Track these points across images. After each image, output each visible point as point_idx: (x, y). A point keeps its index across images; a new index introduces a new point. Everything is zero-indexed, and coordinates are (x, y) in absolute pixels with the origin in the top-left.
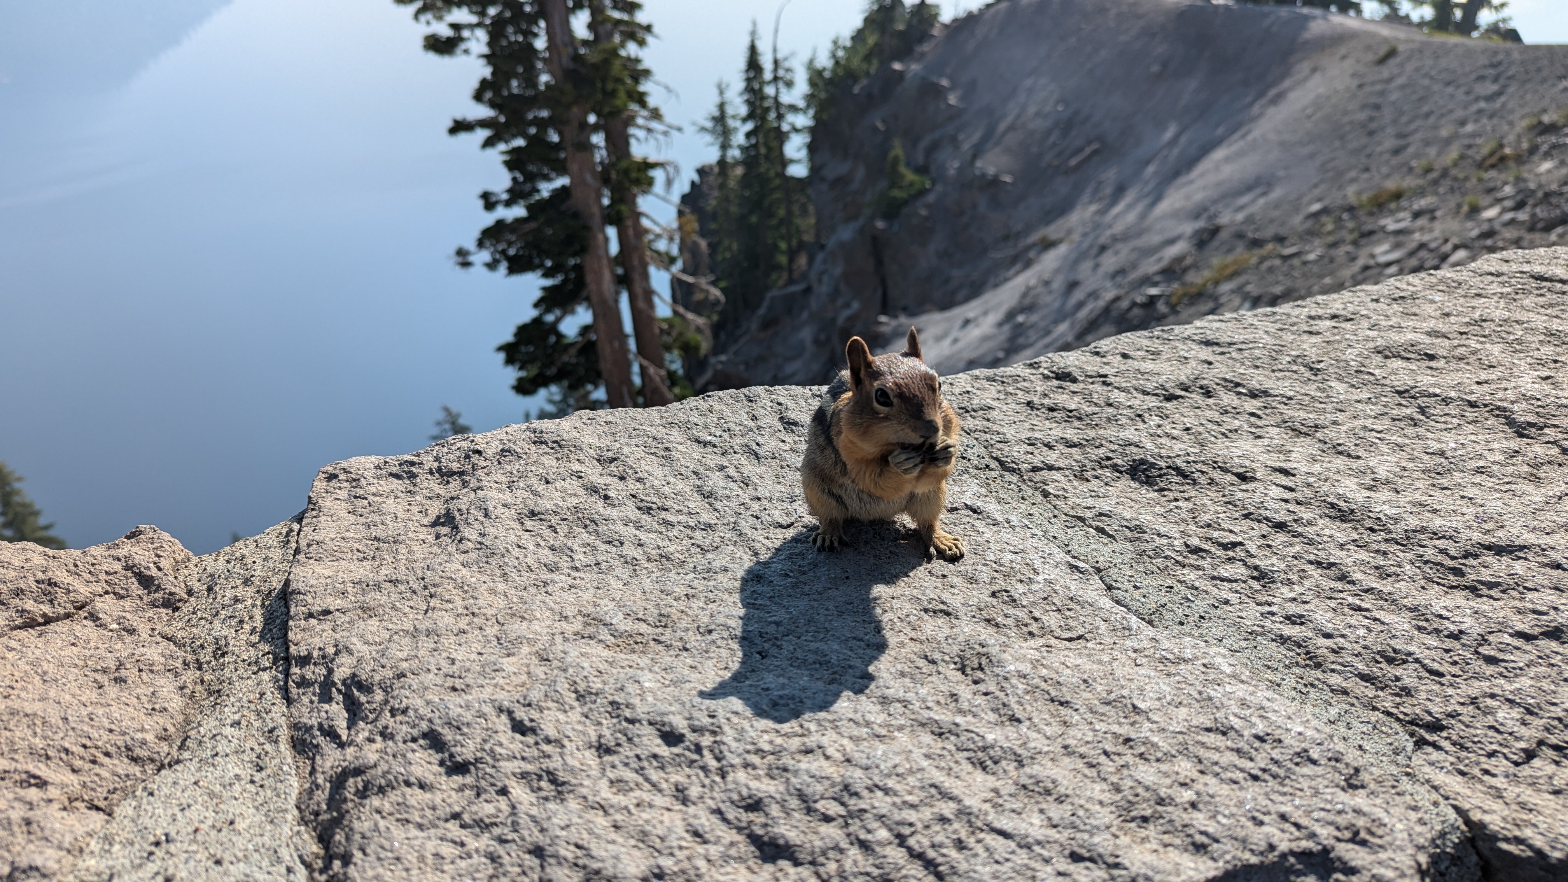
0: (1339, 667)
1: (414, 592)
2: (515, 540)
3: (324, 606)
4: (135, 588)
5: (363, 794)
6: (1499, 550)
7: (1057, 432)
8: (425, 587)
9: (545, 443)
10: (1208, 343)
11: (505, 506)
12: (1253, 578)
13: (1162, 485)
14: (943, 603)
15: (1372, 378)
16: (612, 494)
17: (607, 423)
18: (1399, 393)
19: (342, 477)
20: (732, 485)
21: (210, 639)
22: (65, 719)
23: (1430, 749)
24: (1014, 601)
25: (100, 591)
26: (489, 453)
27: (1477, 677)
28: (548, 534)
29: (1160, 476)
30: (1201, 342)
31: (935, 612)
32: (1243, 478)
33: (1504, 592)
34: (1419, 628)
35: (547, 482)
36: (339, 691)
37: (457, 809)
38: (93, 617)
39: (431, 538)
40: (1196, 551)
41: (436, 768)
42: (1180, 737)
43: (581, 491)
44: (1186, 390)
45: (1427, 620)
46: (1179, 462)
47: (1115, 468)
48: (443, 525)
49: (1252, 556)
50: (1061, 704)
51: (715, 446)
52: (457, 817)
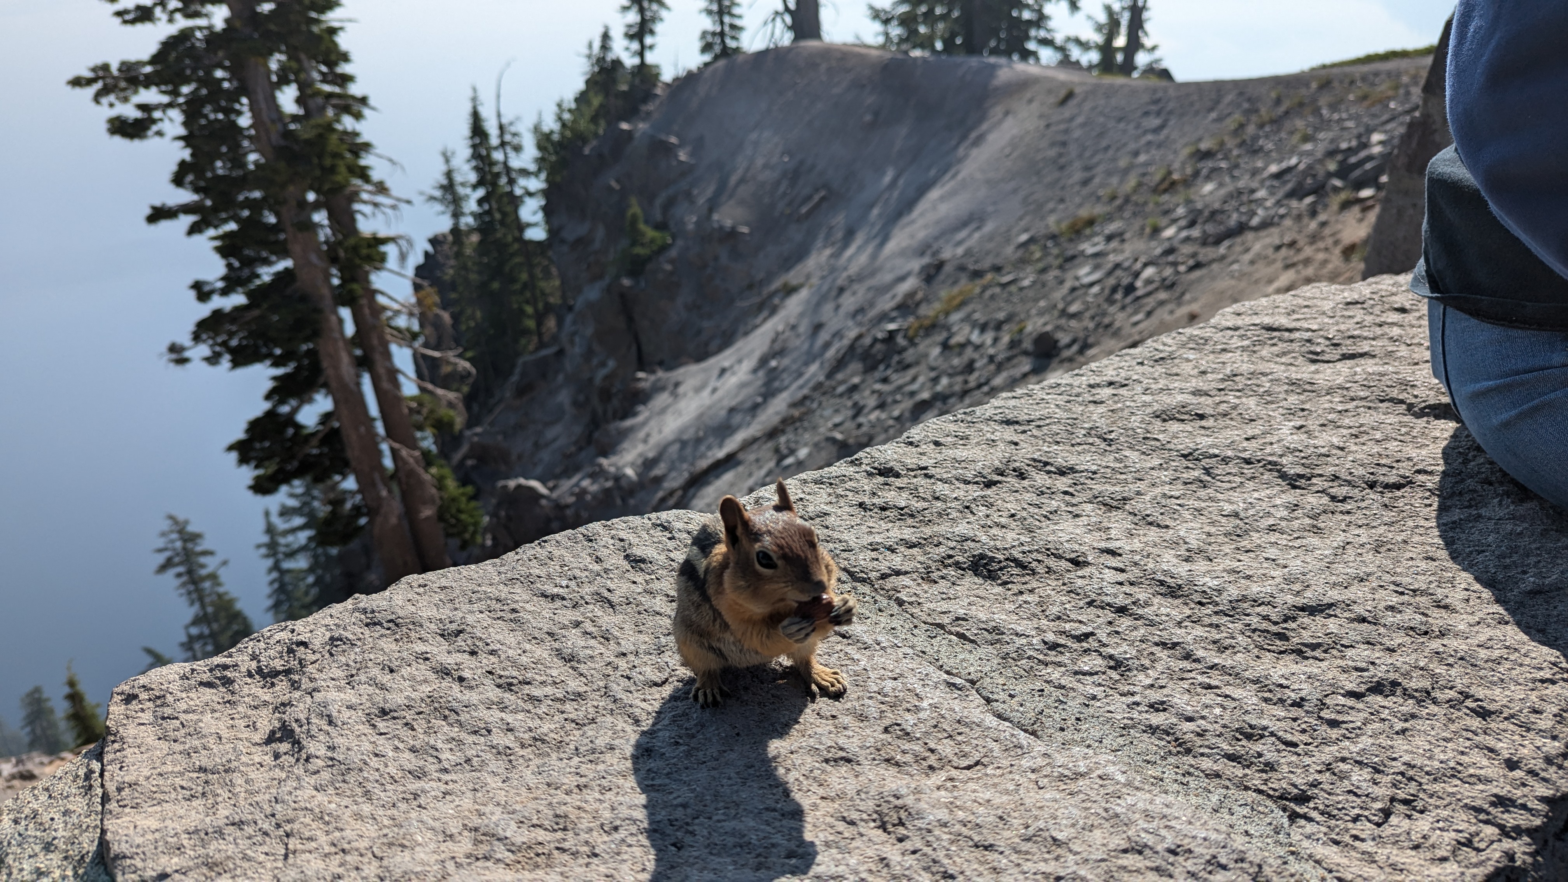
0: (1207, 751)
1: (266, 834)
2: (370, 748)
3: (159, 869)
6: (1312, 610)
7: (895, 532)
8: (278, 826)
9: (379, 624)
10: (1008, 422)
11: (349, 707)
12: (1110, 668)
13: (1004, 578)
14: (841, 749)
15: (1158, 444)
16: (466, 674)
17: (443, 588)
18: (1185, 456)
19: (144, 696)
20: (592, 642)
23: (1302, 822)
24: (908, 734)
26: (317, 643)
27: (1326, 742)
28: (405, 733)
29: (1001, 569)
30: (1002, 422)
31: (835, 760)
32: (1077, 563)
33: (1325, 652)
34: (1266, 700)
35: (392, 671)
39: (268, 759)
40: (1054, 646)
42: (1103, 864)
43: (432, 676)
44: (1002, 475)
45: (1270, 691)
46: (1016, 554)
47: (957, 565)
48: (280, 740)
49: (1104, 645)
50: (986, 848)
51: (563, 599)
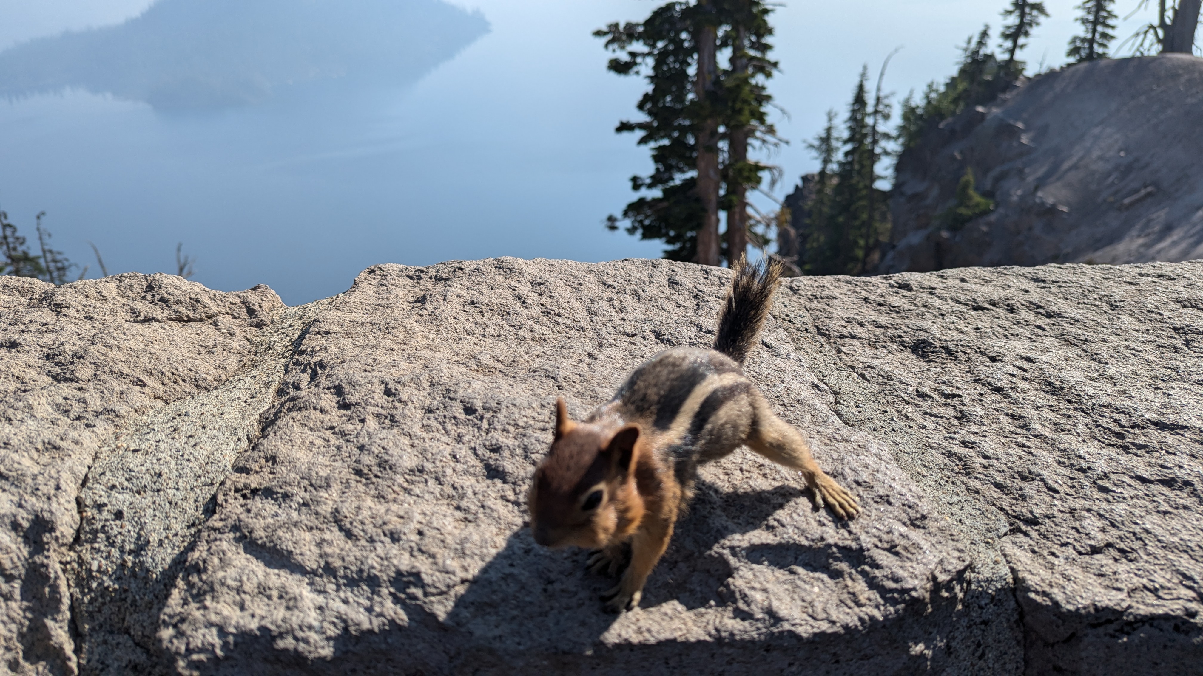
0: (982, 476)
1: (380, 330)
2: (454, 314)
3: (329, 330)
4: (244, 314)
5: (290, 410)
6: (1162, 426)
7: (874, 316)
8: (387, 328)
9: (502, 268)
10: (1036, 280)
11: (459, 296)
12: (956, 418)
13: (931, 358)
16: (528, 301)
18: (1175, 329)
20: (613, 310)
21: (267, 342)
22: (169, 359)
23: (1021, 535)
25: (224, 311)
26: (467, 270)
27: (1085, 497)
28: (478, 317)
29: (933, 352)
30: (1032, 279)
32: (993, 359)
33: (1148, 452)
34: (1060, 463)
35: (492, 289)
36: (311, 368)
37: (335, 424)
38: (215, 324)
39: (409, 308)
40: (923, 396)
41: (334, 404)
43: (510, 297)
44: (994, 305)
45: (1069, 458)
46: (951, 345)
47: (902, 343)
48: (419, 302)
49: (963, 404)
51: (614, 288)
52: (332, 428)
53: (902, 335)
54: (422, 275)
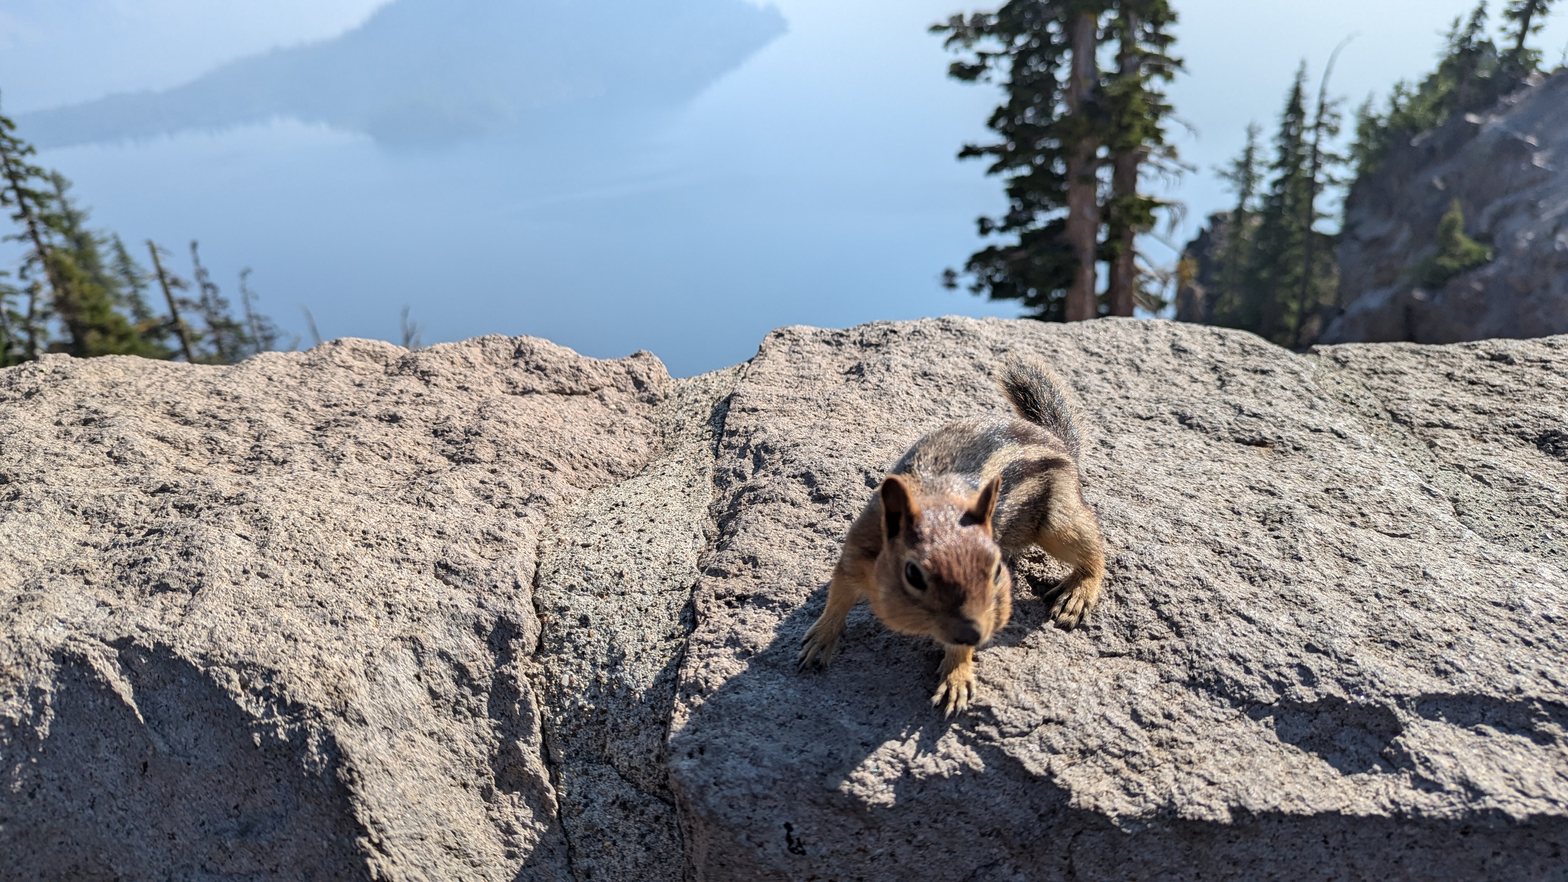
1: (820, 407)
2: (906, 388)
3: (754, 407)
4: (631, 387)
5: (752, 502)
7: (1469, 399)
8: (829, 405)
9: (950, 331)
11: (904, 366)
14: (1271, 485)
17: (1008, 326)
20: (1107, 385)
21: (674, 421)
22: (574, 439)
24: (1346, 497)
25: (608, 383)
26: (903, 333)
28: (935, 392)
31: (1260, 491)
35: (944, 356)
36: (752, 452)
37: (814, 521)
38: (601, 398)
39: (842, 381)
41: (805, 496)
42: (1462, 601)
43: (970, 368)
47: (1522, 436)
48: (854, 373)
50: (1351, 560)
51: (1101, 356)
52: (811, 525)
53: (1520, 423)
54: (842, 340)
